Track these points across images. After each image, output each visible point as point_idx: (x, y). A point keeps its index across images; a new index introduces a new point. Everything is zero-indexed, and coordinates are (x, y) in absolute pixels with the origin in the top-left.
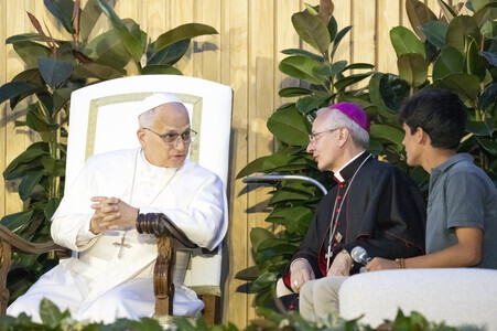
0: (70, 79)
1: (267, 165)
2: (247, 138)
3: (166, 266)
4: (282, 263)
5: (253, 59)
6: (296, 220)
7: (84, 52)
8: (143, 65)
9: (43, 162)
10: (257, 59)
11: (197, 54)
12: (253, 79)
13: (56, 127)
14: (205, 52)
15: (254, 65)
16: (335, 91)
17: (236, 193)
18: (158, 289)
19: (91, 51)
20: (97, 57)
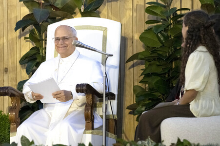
0: (49, 18)
1: (140, 56)
2: (132, 42)
3: (90, 107)
4: (148, 102)
5: (135, 5)
6: (154, 83)
7: (55, 5)
8: (82, 11)
9: (37, 56)
10: (137, 5)
11: (108, 3)
12: (135, 15)
13: (43, 40)
14: (112, 2)
15: (135, 8)
16: (172, 22)
17: (128, 68)
18: (87, 118)
19: (58, 4)
20: (61, 7)
